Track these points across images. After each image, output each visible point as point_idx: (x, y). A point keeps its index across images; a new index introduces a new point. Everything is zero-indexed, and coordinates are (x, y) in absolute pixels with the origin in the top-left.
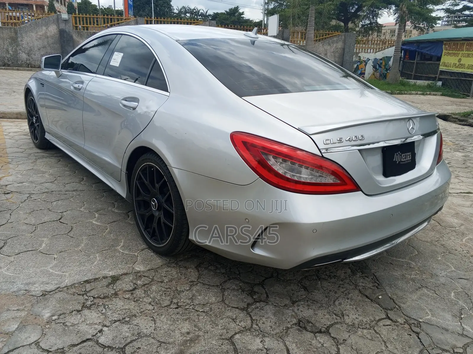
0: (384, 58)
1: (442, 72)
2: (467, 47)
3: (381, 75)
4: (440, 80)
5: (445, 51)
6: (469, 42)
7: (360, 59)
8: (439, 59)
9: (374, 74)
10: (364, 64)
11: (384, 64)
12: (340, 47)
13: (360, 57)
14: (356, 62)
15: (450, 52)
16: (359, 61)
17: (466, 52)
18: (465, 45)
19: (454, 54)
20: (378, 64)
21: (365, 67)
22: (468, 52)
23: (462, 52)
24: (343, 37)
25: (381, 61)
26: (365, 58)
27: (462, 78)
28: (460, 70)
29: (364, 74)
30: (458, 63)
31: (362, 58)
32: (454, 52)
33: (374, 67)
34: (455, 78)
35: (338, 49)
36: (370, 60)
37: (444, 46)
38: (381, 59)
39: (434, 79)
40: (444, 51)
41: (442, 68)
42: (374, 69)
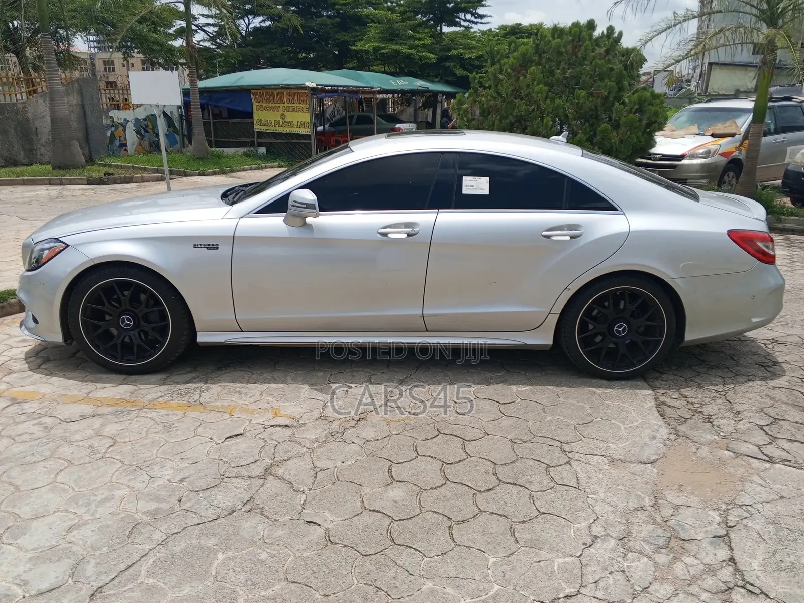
0: (148, 116)
1: (260, 134)
2: (289, 97)
3: (151, 145)
4: (260, 145)
5: (257, 104)
6: (289, 91)
7: (113, 122)
8: (250, 115)
9: (140, 145)
10: (121, 129)
11: (150, 126)
12: (74, 102)
13: (111, 117)
14: (108, 127)
15: (265, 105)
16: (113, 126)
17: (290, 105)
18: (285, 95)
19: (271, 108)
20: (142, 127)
21: (125, 133)
22: (292, 105)
23: (283, 104)
24: (77, 86)
25: (146, 122)
26: (121, 119)
27: (294, 141)
28: (288, 130)
29: (125, 145)
30: (281, 121)
31: (116, 120)
32: (270, 104)
33: (138, 132)
34: (282, 141)
35: (72, 106)
36: (128, 121)
37: (252, 97)
38: (145, 119)
39: (252, 144)
40: (255, 104)
41: (258, 128)
42: (138, 136)
